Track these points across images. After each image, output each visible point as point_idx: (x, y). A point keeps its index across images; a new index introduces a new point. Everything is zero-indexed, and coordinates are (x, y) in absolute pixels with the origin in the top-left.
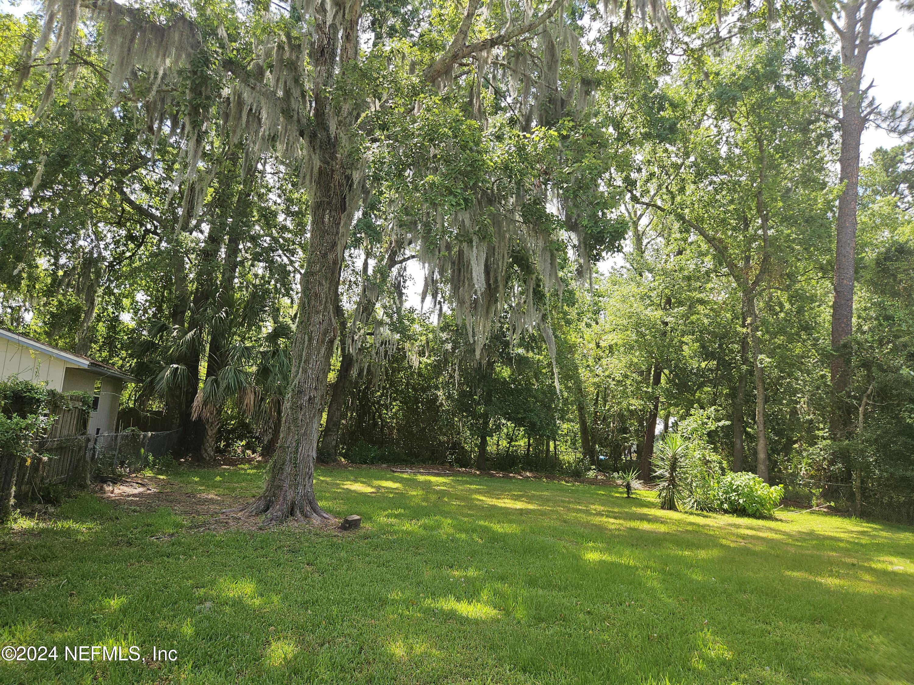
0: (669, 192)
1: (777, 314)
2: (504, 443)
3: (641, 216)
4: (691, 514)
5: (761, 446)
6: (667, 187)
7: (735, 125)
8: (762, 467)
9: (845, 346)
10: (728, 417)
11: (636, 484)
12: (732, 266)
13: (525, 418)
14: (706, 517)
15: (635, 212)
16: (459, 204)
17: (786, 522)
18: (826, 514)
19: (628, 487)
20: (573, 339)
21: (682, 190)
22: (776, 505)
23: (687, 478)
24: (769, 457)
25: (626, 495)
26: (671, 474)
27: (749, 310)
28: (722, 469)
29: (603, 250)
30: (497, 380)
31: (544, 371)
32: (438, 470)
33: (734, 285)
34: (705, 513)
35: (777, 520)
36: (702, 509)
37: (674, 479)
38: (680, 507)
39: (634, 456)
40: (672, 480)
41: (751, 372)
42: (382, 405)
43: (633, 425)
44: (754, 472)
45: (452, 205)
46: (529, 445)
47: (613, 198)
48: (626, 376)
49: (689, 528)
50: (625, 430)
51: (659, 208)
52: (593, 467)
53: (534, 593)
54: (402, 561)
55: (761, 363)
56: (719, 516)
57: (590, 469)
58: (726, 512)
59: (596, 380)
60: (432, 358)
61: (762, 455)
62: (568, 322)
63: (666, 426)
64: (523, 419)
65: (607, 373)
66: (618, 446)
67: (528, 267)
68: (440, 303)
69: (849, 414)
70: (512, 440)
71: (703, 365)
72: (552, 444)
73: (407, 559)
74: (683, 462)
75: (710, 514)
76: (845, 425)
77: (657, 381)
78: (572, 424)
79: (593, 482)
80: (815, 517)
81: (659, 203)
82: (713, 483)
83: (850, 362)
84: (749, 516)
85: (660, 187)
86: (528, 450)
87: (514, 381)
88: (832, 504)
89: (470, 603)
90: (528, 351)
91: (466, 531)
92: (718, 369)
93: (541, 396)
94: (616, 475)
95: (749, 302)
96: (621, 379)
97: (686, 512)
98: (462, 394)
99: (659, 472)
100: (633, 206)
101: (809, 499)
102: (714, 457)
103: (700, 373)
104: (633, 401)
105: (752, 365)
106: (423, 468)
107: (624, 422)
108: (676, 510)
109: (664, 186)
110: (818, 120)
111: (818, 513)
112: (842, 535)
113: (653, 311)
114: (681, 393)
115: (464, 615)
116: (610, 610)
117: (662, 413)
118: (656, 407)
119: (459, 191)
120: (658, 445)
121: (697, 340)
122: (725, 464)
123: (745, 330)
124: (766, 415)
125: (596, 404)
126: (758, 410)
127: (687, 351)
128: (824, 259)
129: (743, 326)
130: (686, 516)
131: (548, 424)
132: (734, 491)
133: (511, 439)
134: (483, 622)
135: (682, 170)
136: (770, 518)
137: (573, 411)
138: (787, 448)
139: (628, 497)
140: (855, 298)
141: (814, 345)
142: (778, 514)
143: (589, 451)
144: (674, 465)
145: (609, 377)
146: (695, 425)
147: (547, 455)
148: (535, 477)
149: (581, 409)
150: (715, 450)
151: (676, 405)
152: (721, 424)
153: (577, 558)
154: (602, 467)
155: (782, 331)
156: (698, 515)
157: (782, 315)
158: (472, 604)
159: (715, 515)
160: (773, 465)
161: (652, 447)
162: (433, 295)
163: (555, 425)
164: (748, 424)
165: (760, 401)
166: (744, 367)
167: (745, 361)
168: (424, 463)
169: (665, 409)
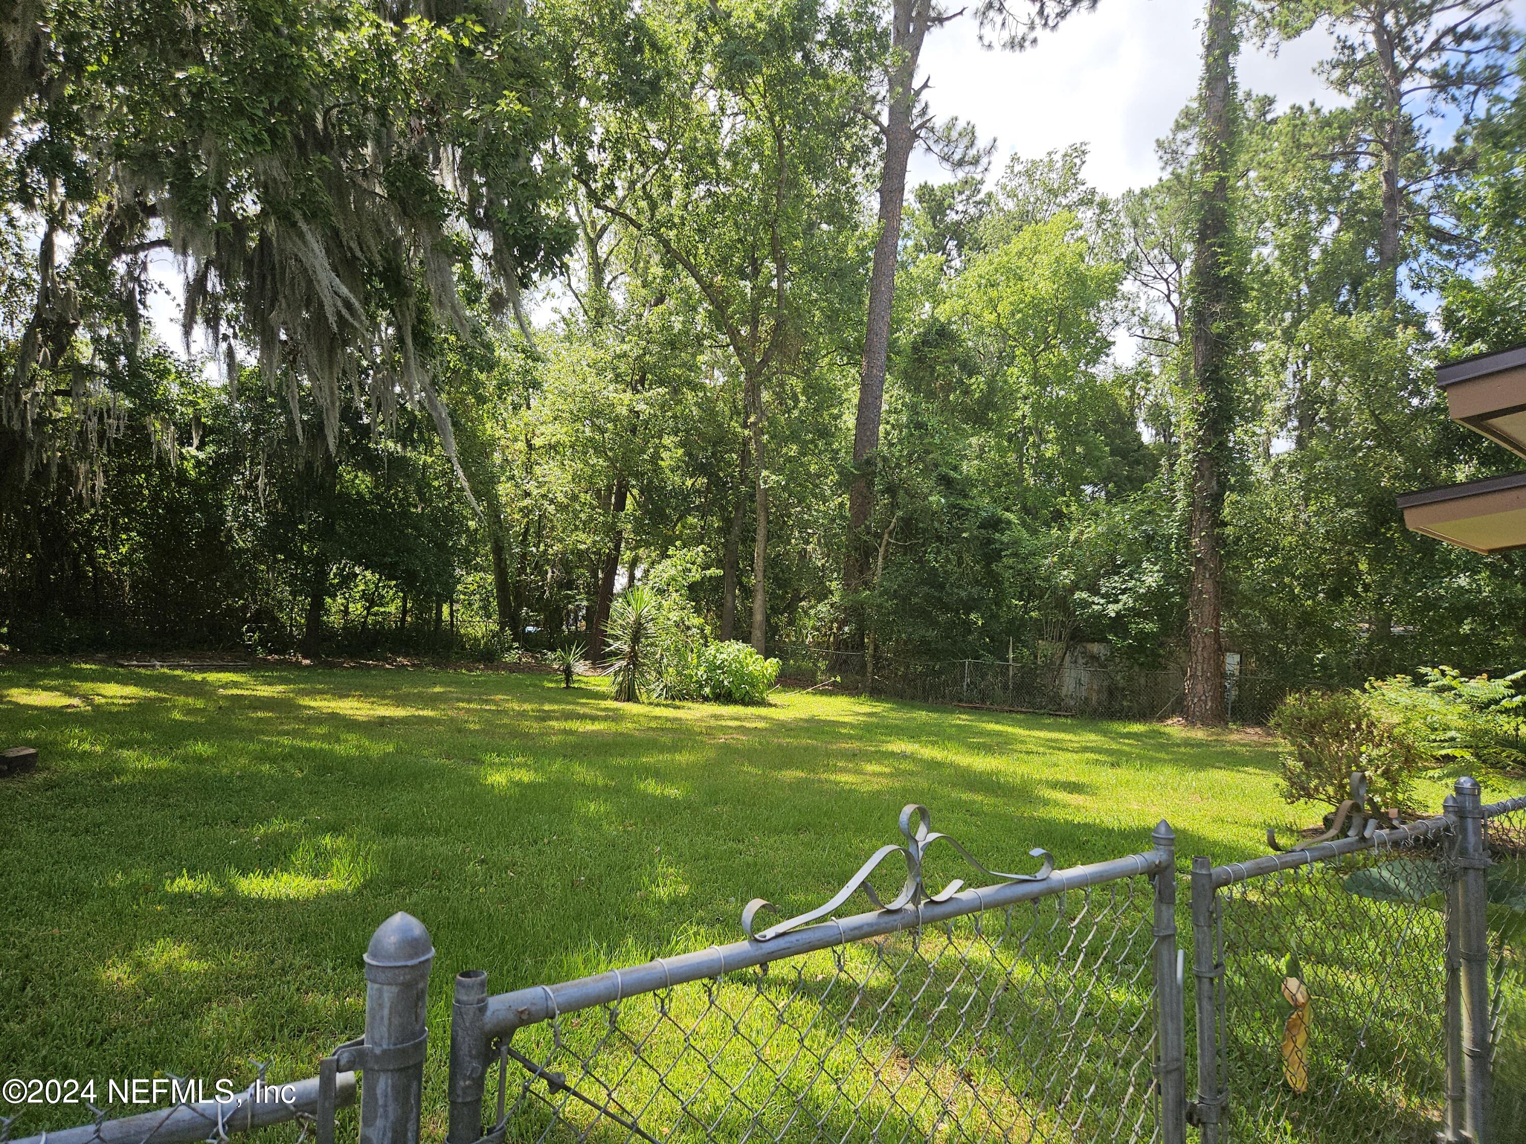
0: (648, 196)
1: (789, 412)
2: (357, 609)
3: (604, 229)
4: (658, 705)
5: (758, 605)
6: (644, 187)
7: (745, 105)
8: (757, 634)
9: (868, 462)
10: (719, 563)
11: (580, 667)
12: (734, 334)
13: (396, 563)
14: (679, 708)
15: (593, 223)
16: (259, 142)
17: (782, 707)
18: (830, 693)
19: (568, 672)
20: (489, 432)
21: (668, 196)
22: (770, 686)
23: (654, 653)
24: (767, 619)
25: (563, 685)
26: (633, 648)
27: (753, 403)
28: (705, 637)
29: (535, 270)
30: (344, 497)
31: (436, 483)
32: (222, 659)
33: (735, 360)
34: (677, 703)
35: (770, 705)
36: (673, 698)
37: (636, 655)
38: (644, 698)
39: (582, 625)
40: (633, 657)
41: (752, 497)
42: (96, 539)
43: (583, 575)
44: (746, 640)
45: (245, 140)
46: (405, 612)
47: (550, 179)
48: (575, 498)
49: (653, 724)
50: (570, 585)
51: (631, 221)
52: (516, 645)
53: (391, 844)
54: (131, 822)
55: (765, 483)
56: (696, 705)
57: (511, 647)
58: (706, 699)
59: (527, 502)
60: (210, 448)
61: (758, 617)
62: (481, 400)
63: (632, 578)
64: (394, 566)
65: (543, 491)
66: (558, 610)
67: (398, 283)
68: (225, 337)
69: (867, 557)
70: (372, 603)
71: (689, 483)
72: (446, 609)
73: (140, 817)
74: (651, 628)
75: (685, 703)
76: (861, 572)
77: (620, 505)
78: (482, 574)
79: (514, 668)
80: (818, 698)
81: (631, 212)
82: (692, 659)
83: (873, 484)
84: (735, 702)
85: (632, 184)
86: (403, 620)
87: (378, 498)
88: (838, 679)
89: (266, 875)
90: (404, 447)
91: (273, 760)
92: (708, 489)
93: (428, 525)
94: (550, 655)
95: (753, 390)
96: (566, 501)
97: (650, 704)
98: (275, 520)
99: (616, 645)
100: (590, 212)
101: (814, 674)
102: (696, 621)
103: (684, 495)
104: (582, 536)
105: (754, 485)
106: (190, 658)
107: (569, 573)
108: (637, 701)
109: (639, 186)
110: (852, 121)
111: (823, 693)
112: (846, 719)
113: (616, 391)
114: (655, 524)
115: (253, 895)
116: (518, 853)
117: (627, 556)
118: (617, 548)
119: (260, 114)
120: (617, 605)
121: (682, 444)
122: (708, 630)
123: (746, 432)
124: (766, 558)
125: (524, 542)
126: (758, 550)
127: (667, 460)
128: (850, 336)
129: (745, 426)
130: (650, 708)
131: (438, 575)
132: (719, 668)
133: (371, 600)
134: (291, 901)
135: (667, 162)
136: (763, 703)
137: (484, 554)
138: (791, 607)
139: (568, 687)
140: (886, 397)
141: (832, 459)
142: (772, 698)
143: (510, 618)
144: (638, 632)
145: (544, 496)
146: (673, 572)
147: (436, 628)
148: (413, 665)
149: (499, 550)
150: (698, 611)
151: (648, 545)
152: (708, 573)
153: (472, 781)
154: (530, 644)
155: (794, 437)
156: (666, 706)
157: (796, 413)
158: (272, 877)
159: (690, 704)
160: (772, 630)
161: (609, 608)
162: (207, 321)
163: (452, 576)
164: (743, 572)
165: (761, 536)
166: (743, 488)
167: (744, 479)
168: (193, 648)
169: (631, 549)
